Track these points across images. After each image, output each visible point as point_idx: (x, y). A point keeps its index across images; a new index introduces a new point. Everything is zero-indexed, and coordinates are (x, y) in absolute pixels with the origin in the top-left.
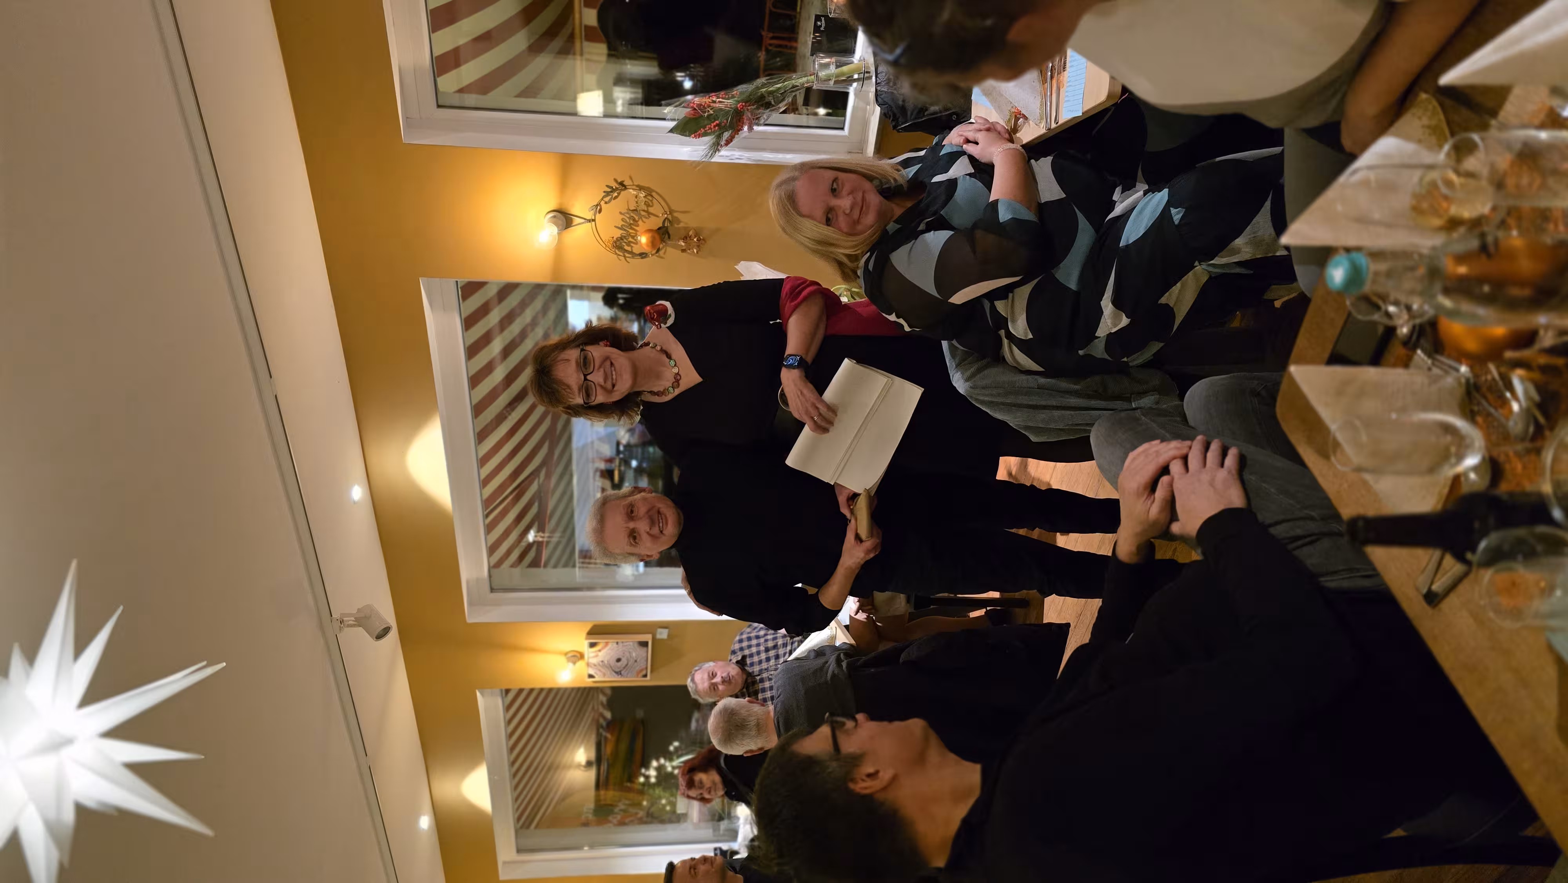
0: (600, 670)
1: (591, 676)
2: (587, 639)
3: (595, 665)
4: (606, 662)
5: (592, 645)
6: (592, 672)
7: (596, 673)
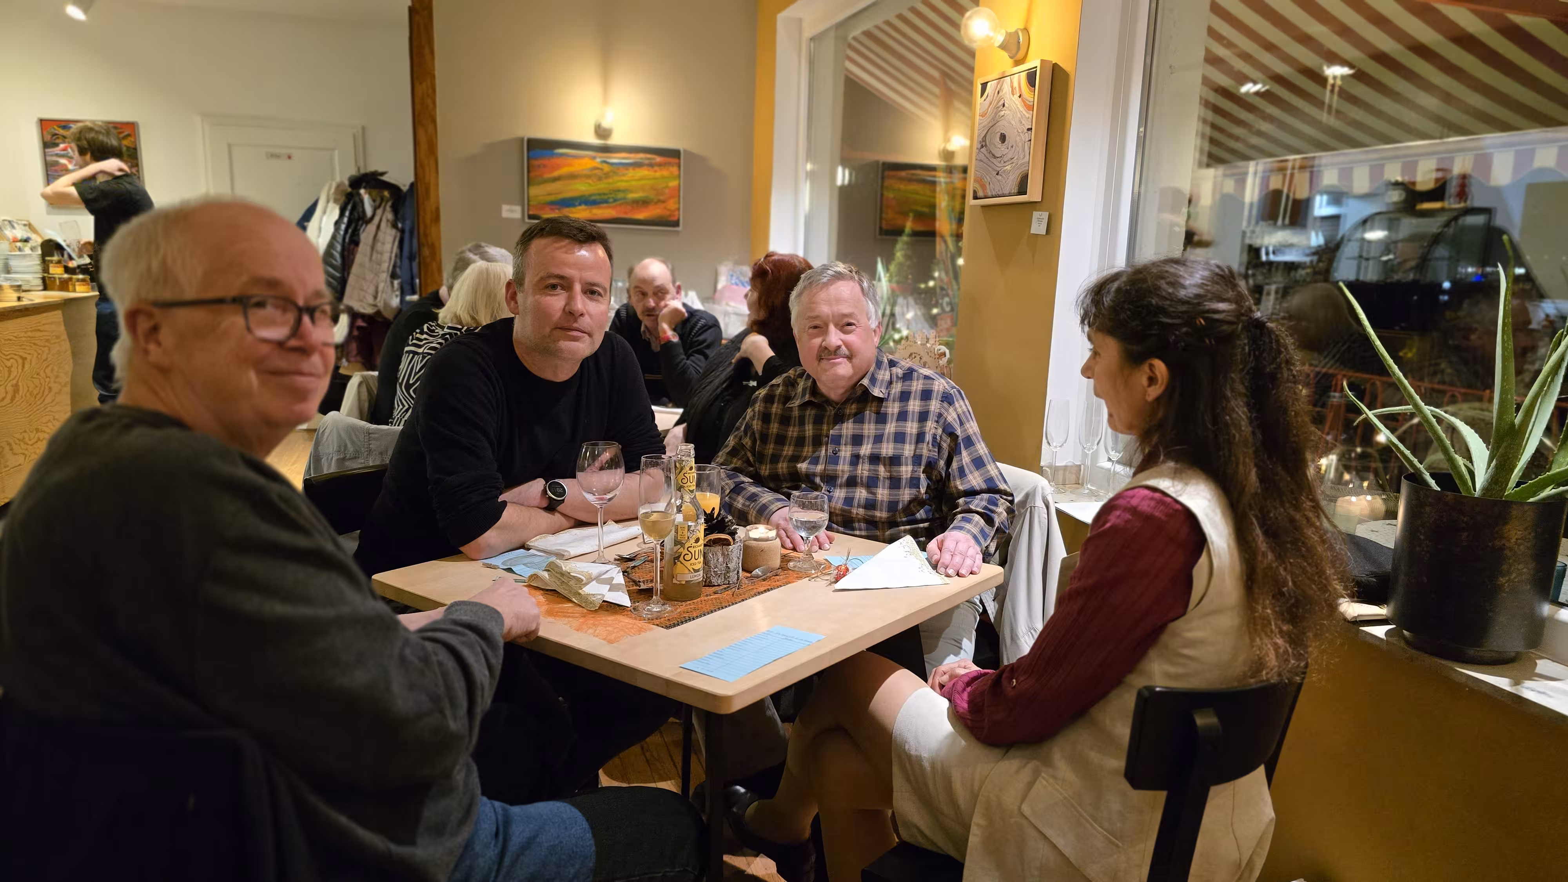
0: (992, 103)
1: (983, 88)
2: (1043, 62)
3: (1000, 91)
4: (1002, 113)
5: (1031, 77)
6: (990, 88)
7: (987, 98)
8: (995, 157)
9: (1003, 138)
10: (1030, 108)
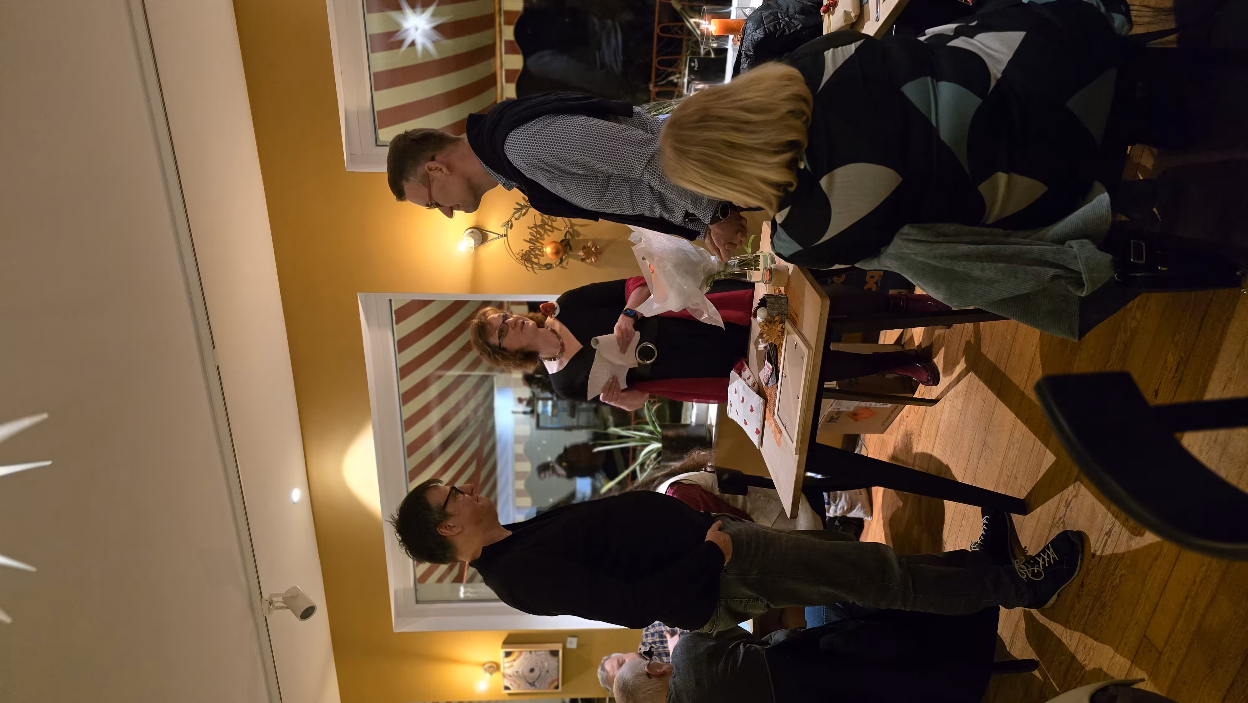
0: (515, 682)
1: (507, 688)
2: (503, 648)
3: (510, 676)
4: (520, 673)
5: (508, 654)
6: (508, 684)
7: (511, 685)
8: (540, 675)
9: (532, 670)
10: (521, 652)
